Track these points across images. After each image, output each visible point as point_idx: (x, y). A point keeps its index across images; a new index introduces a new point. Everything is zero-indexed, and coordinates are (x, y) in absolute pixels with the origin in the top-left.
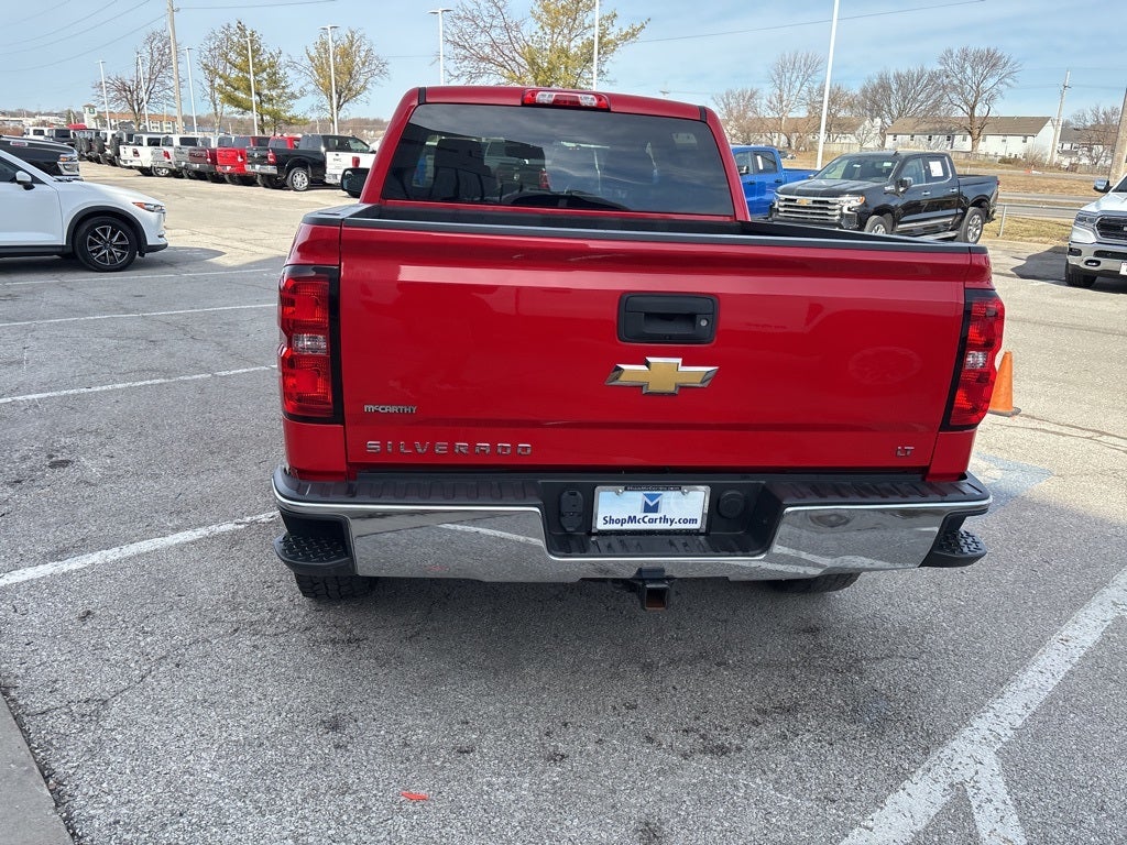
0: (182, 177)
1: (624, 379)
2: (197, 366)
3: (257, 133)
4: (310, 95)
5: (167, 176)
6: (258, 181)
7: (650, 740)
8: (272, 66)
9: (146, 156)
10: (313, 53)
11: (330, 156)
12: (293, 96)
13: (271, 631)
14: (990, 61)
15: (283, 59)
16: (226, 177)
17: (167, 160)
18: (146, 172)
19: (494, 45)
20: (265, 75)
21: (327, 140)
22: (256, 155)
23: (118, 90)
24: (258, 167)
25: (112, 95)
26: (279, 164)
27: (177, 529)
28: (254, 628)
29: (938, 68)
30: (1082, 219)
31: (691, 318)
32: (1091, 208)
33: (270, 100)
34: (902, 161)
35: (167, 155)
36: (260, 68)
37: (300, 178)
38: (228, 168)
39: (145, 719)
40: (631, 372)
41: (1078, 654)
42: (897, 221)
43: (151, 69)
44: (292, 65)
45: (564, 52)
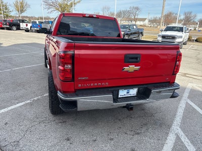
1: (125, 70)
2: (7, 68)
3: (3, 19)
4: (14, 11)
6: (5, 29)
7: (126, 133)
8: (6, 5)
10: (15, 3)
11: (21, 24)
12: (11, 11)
13: (47, 122)
14: (137, 9)
15: (8, 4)
19: (53, 3)
21: (19, 20)
22: (4, 23)
24: (5, 26)
26: (9, 25)
27: (18, 103)
28: (43, 122)
29: (129, 10)
30: (159, 36)
31: (137, 58)
32: (160, 34)
33: (6, 12)
34: (130, 26)
36: (3, 6)
37: (14, 28)
39: (29, 144)
40: (126, 68)
41: (183, 109)
42: (129, 36)
44: (10, 5)
45: (67, 4)
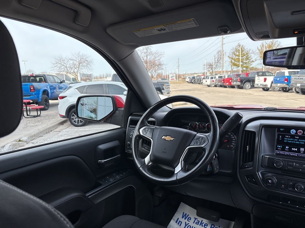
0: (217, 87)
4: (258, 60)
5: (214, 87)
6: (236, 87)
8: (247, 54)
9: (209, 82)
10: (260, 48)
11: (256, 78)
12: (253, 61)
15: (250, 52)
16: (227, 86)
17: (213, 82)
18: (209, 86)
20: (245, 57)
22: (235, 79)
23: (209, 66)
24: (235, 83)
25: (208, 67)
26: (241, 81)
33: (246, 63)
35: (213, 81)
36: (243, 55)
37: (248, 85)
38: (227, 84)
43: (218, 60)
44: (253, 52)
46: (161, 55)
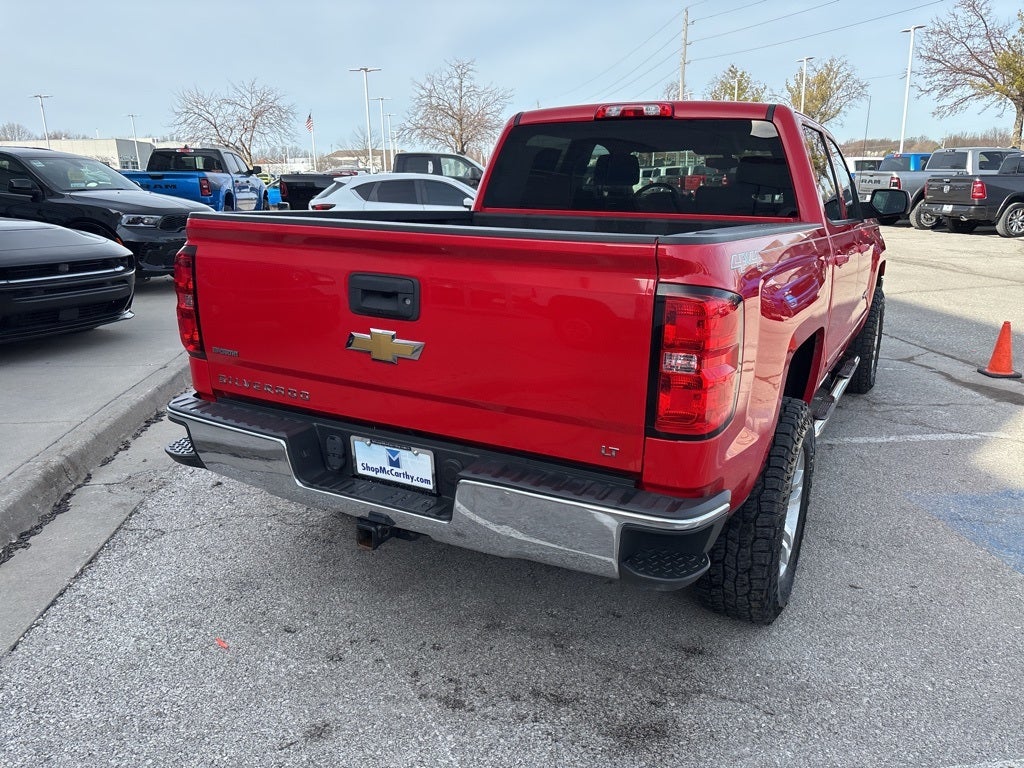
1: (357, 345)
40: (361, 339)
46: (503, 97)
